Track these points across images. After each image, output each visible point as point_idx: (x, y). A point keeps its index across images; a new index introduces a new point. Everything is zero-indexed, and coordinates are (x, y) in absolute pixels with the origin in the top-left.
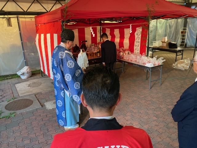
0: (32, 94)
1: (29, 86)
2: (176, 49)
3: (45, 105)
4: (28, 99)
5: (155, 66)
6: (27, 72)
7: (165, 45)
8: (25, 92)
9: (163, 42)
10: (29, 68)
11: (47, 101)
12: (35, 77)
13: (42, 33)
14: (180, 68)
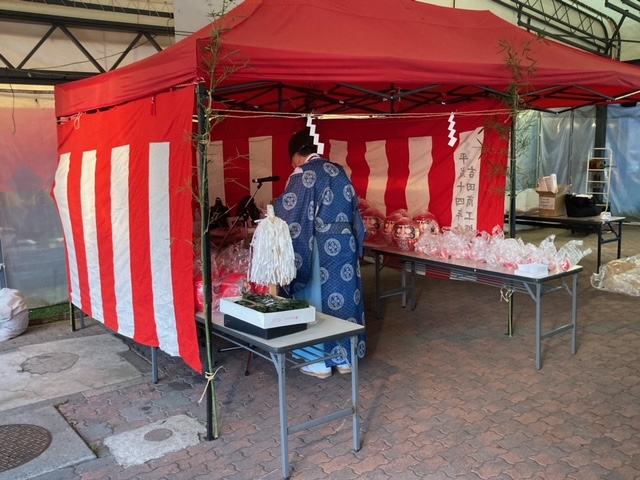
0: (42, 404)
1: (23, 371)
2: (595, 219)
3: (107, 448)
4: (26, 427)
5: (552, 274)
6: (13, 311)
7: (551, 203)
8: (8, 394)
9: (542, 194)
10: (18, 294)
11: (113, 430)
12: (43, 333)
13: (89, 149)
14: (621, 290)
